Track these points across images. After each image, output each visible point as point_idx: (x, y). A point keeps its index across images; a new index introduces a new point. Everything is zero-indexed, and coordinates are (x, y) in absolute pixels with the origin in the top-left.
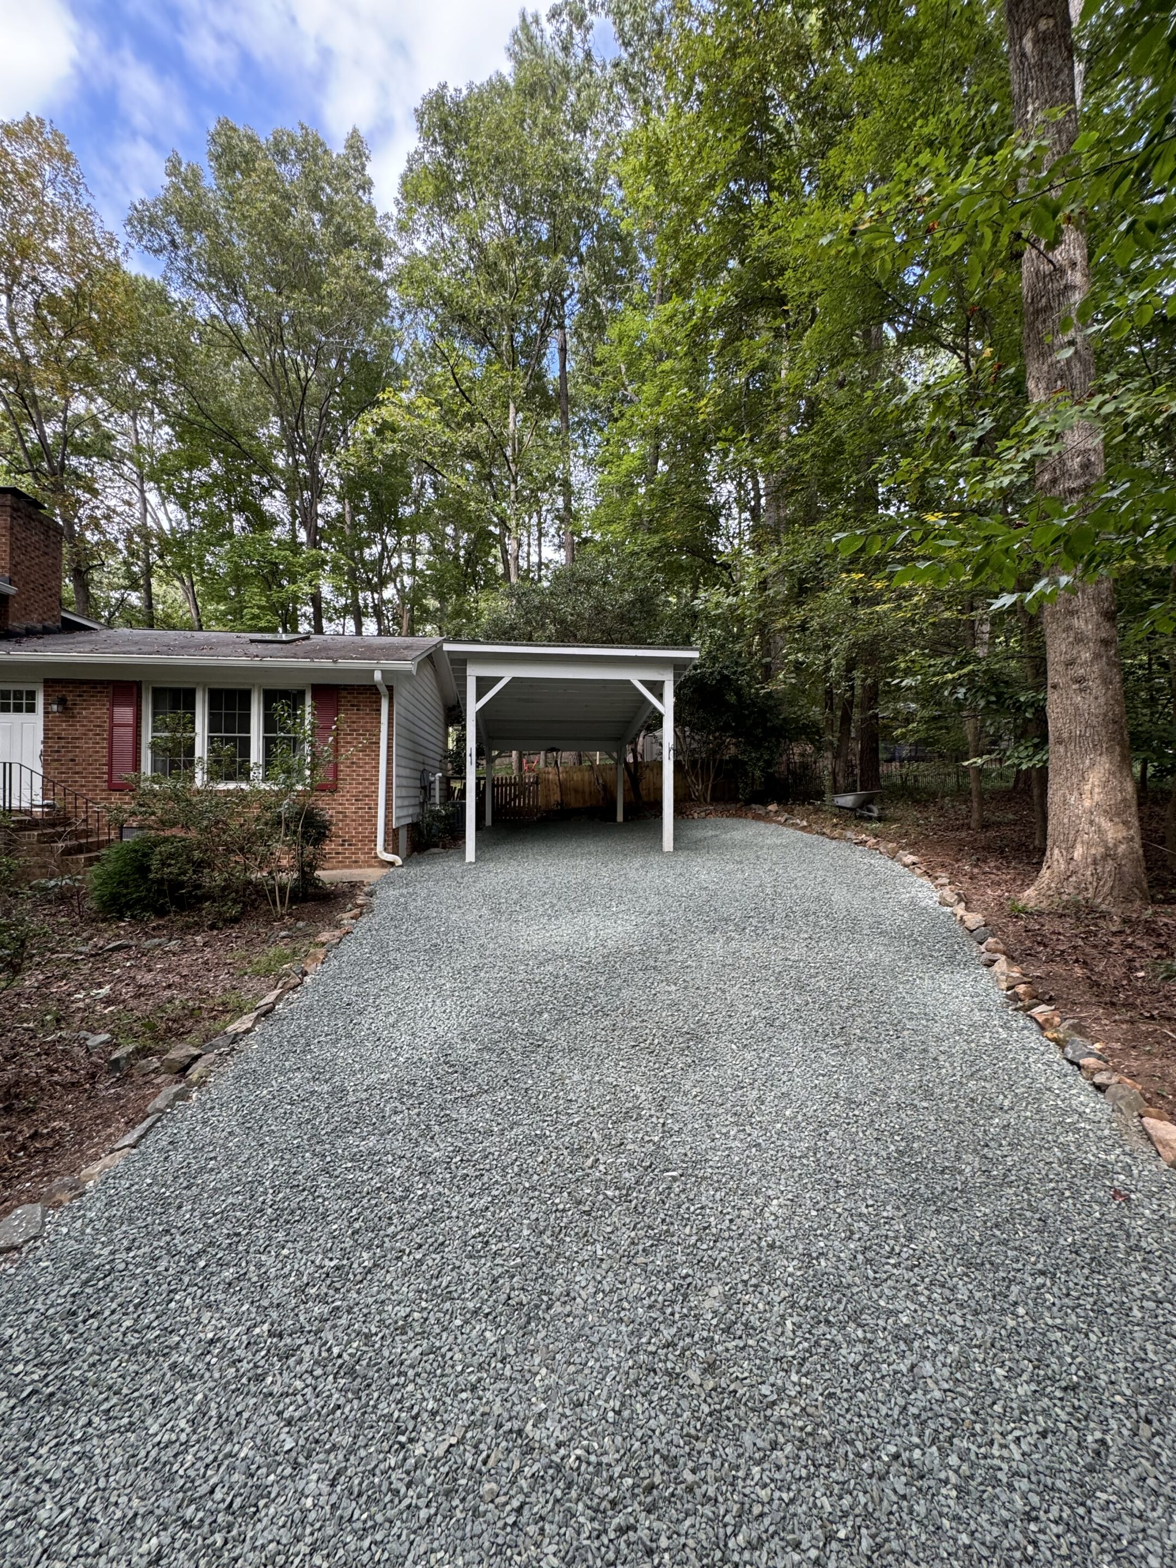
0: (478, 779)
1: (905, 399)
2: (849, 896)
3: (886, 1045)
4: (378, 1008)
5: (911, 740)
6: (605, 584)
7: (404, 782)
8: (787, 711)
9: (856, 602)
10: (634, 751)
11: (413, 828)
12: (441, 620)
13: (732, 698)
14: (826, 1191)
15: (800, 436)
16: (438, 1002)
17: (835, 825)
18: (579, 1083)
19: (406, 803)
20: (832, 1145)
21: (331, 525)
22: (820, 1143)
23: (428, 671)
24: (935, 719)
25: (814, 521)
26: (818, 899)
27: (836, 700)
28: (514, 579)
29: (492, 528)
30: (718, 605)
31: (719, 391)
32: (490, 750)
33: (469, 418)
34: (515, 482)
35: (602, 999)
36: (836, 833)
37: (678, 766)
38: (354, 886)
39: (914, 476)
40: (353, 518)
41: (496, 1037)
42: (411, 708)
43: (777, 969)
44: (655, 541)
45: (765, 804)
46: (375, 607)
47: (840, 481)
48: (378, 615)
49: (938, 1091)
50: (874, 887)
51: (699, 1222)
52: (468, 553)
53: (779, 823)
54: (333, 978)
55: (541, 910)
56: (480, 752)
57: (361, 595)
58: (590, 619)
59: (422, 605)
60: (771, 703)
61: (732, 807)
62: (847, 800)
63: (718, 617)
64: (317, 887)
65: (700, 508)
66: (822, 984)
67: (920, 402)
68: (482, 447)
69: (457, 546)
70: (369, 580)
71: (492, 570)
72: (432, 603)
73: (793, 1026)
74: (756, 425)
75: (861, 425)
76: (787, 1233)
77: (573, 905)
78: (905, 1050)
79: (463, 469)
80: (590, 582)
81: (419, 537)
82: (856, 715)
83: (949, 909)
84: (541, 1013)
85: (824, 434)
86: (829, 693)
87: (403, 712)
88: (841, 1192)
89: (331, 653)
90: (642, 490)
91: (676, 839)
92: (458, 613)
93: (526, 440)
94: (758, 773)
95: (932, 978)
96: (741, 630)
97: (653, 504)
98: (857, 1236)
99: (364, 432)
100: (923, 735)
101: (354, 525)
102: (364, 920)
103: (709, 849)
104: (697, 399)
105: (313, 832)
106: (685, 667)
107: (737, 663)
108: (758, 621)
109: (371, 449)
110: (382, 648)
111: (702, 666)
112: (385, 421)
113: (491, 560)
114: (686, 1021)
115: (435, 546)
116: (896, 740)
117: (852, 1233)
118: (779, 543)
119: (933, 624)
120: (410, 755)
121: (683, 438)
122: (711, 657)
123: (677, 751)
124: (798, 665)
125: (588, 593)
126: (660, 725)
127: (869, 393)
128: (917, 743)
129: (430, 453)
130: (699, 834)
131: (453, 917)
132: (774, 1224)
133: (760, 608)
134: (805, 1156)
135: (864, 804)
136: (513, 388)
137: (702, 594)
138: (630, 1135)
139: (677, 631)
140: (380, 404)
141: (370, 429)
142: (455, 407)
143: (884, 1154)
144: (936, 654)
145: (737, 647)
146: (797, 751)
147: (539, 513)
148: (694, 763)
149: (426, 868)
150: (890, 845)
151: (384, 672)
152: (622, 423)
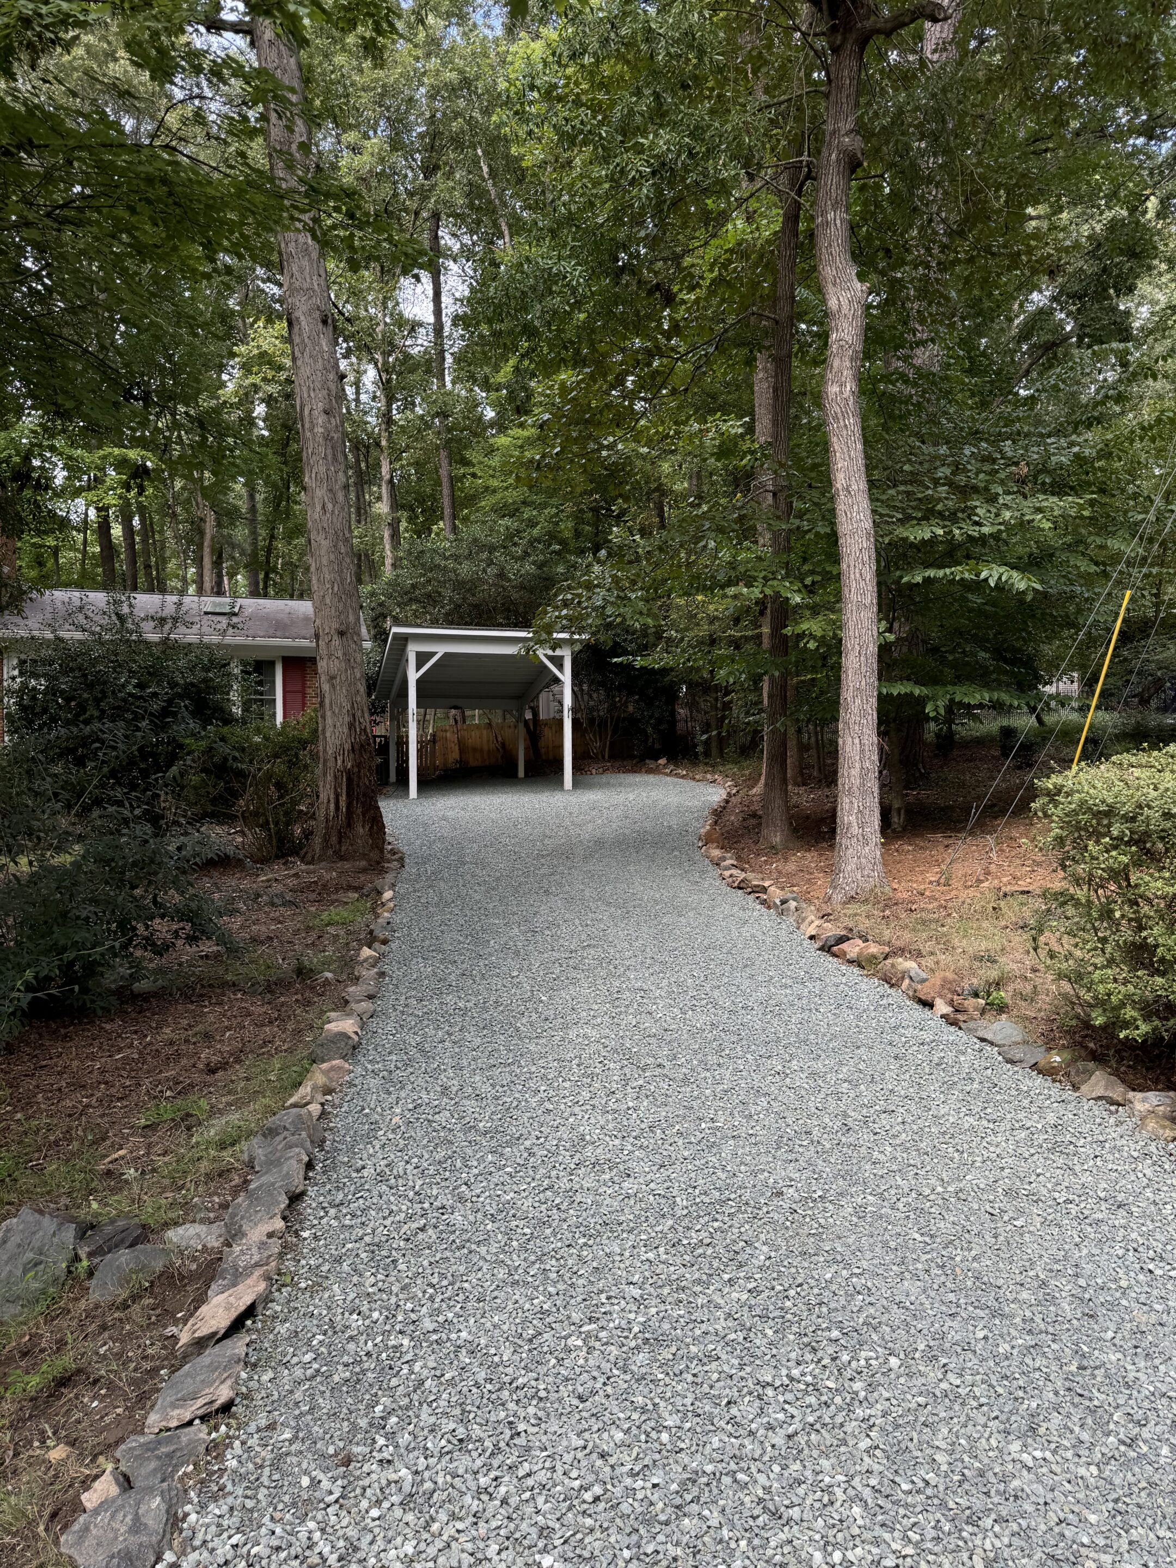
10: (533, 709)
37: (576, 724)
45: (656, 758)
53: (664, 774)
61: (628, 764)
94: (650, 730)
123: (574, 710)
126: (559, 689)
148: (591, 721)
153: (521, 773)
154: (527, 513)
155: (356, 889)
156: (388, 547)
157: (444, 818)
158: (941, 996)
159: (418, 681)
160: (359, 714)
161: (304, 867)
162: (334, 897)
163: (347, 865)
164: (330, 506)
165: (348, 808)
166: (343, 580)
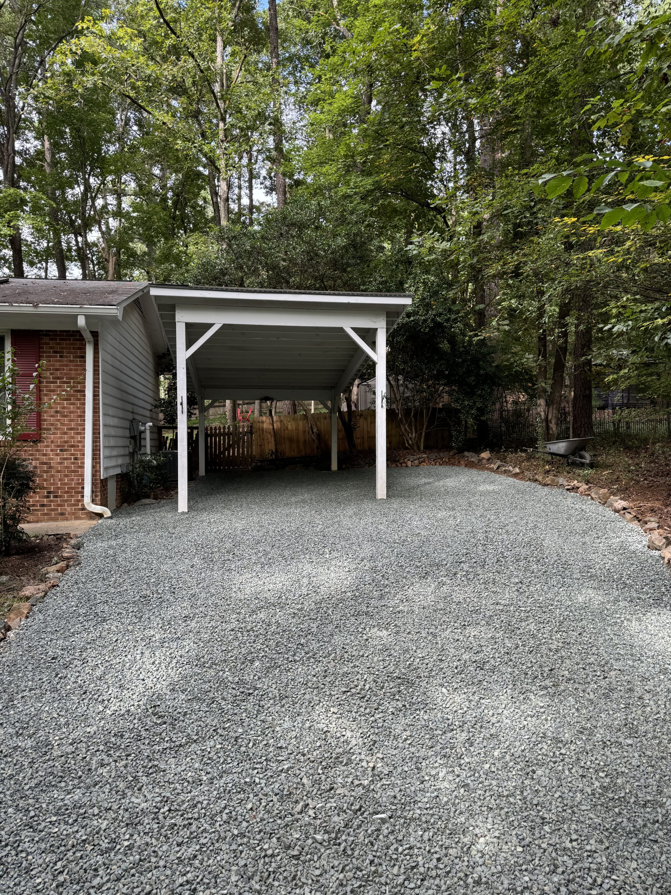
0: (191, 429)
1: (618, 38)
2: (560, 541)
3: (593, 686)
4: (85, 662)
5: (623, 387)
6: (317, 228)
7: (112, 432)
8: (499, 359)
9: (569, 247)
10: (348, 400)
11: (122, 478)
12: (149, 264)
13: (445, 346)
14: (533, 828)
15: (514, 76)
16: (147, 653)
17: (547, 472)
18: (289, 730)
19: (115, 453)
20: (539, 783)
21: (30, 163)
22: (527, 782)
23: (135, 319)
24: (647, 365)
25: (528, 164)
26: (529, 544)
27: (550, 347)
28: (224, 222)
29: (201, 169)
30: (431, 250)
31: (433, 28)
32: (203, 399)
33: (176, 51)
34: (224, 120)
35: (314, 645)
36: (548, 480)
37: (390, 414)
38: (60, 538)
39: (626, 118)
40: (53, 155)
41: (206, 686)
42: (118, 355)
43: (488, 614)
44: (368, 183)
45: (478, 451)
46: (79, 250)
47: (554, 123)
48: (83, 260)
49: (642, 729)
50: (585, 532)
51: (408, 862)
52: (176, 195)
53: (492, 470)
54: (38, 632)
55: (254, 558)
56: (191, 401)
57: (64, 238)
58: (303, 265)
59: (128, 249)
60: (484, 350)
61: (445, 455)
62: (560, 447)
63: (432, 263)
64: (20, 540)
65: (414, 150)
66: (532, 627)
67: (632, 42)
68: (189, 82)
69: (164, 187)
70: (72, 222)
71: (202, 212)
72: (140, 247)
73: (503, 669)
74: (471, 65)
75: (576, 66)
76: (493, 870)
77: (286, 553)
78: (611, 690)
79: (169, 105)
80: (301, 226)
81: (124, 177)
82: (569, 363)
83: (657, 553)
84: (252, 662)
85: (539, 74)
86: (542, 339)
87: (109, 358)
88: (547, 828)
89: (31, 298)
90: (355, 131)
91: (389, 487)
92: (167, 257)
93: (234, 75)
94: (471, 421)
95: (639, 620)
96: (455, 276)
97: (366, 146)
98: (560, 870)
99: (63, 64)
100: (633, 381)
101: (55, 163)
102: (70, 572)
103: (422, 495)
104: (409, 36)
105: (16, 483)
106: (398, 314)
107: (450, 311)
108: (472, 266)
109: (70, 82)
110: (86, 292)
111: (415, 313)
112: (84, 53)
113: (201, 202)
114: (397, 665)
115: (140, 186)
116: (608, 386)
117: (556, 867)
118: (494, 187)
119: (645, 270)
120: (118, 404)
121: (396, 77)
122: (424, 304)
123: (390, 400)
124: (512, 312)
125: (299, 236)
126: (373, 375)
127: (582, 32)
128: (629, 389)
129: (133, 88)
130: (412, 481)
131: (164, 567)
132: (481, 861)
133: (474, 253)
134: (512, 795)
135: (577, 450)
136: (220, 20)
137: (415, 239)
138: (340, 780)
139: (391, 277)
140: (79, 33)
141: (69, 61)
142: (159, 39)
143: (589, 790)
144: (648, 300)
145: (451, 294)
146: (510, 399)
147: (249, 153)
148: (407, 412)
149: (136, 518)
150: (602, 491)
151: (87, 317)
152: (334, 60)
153: (334, 466)
159: (190, 361)
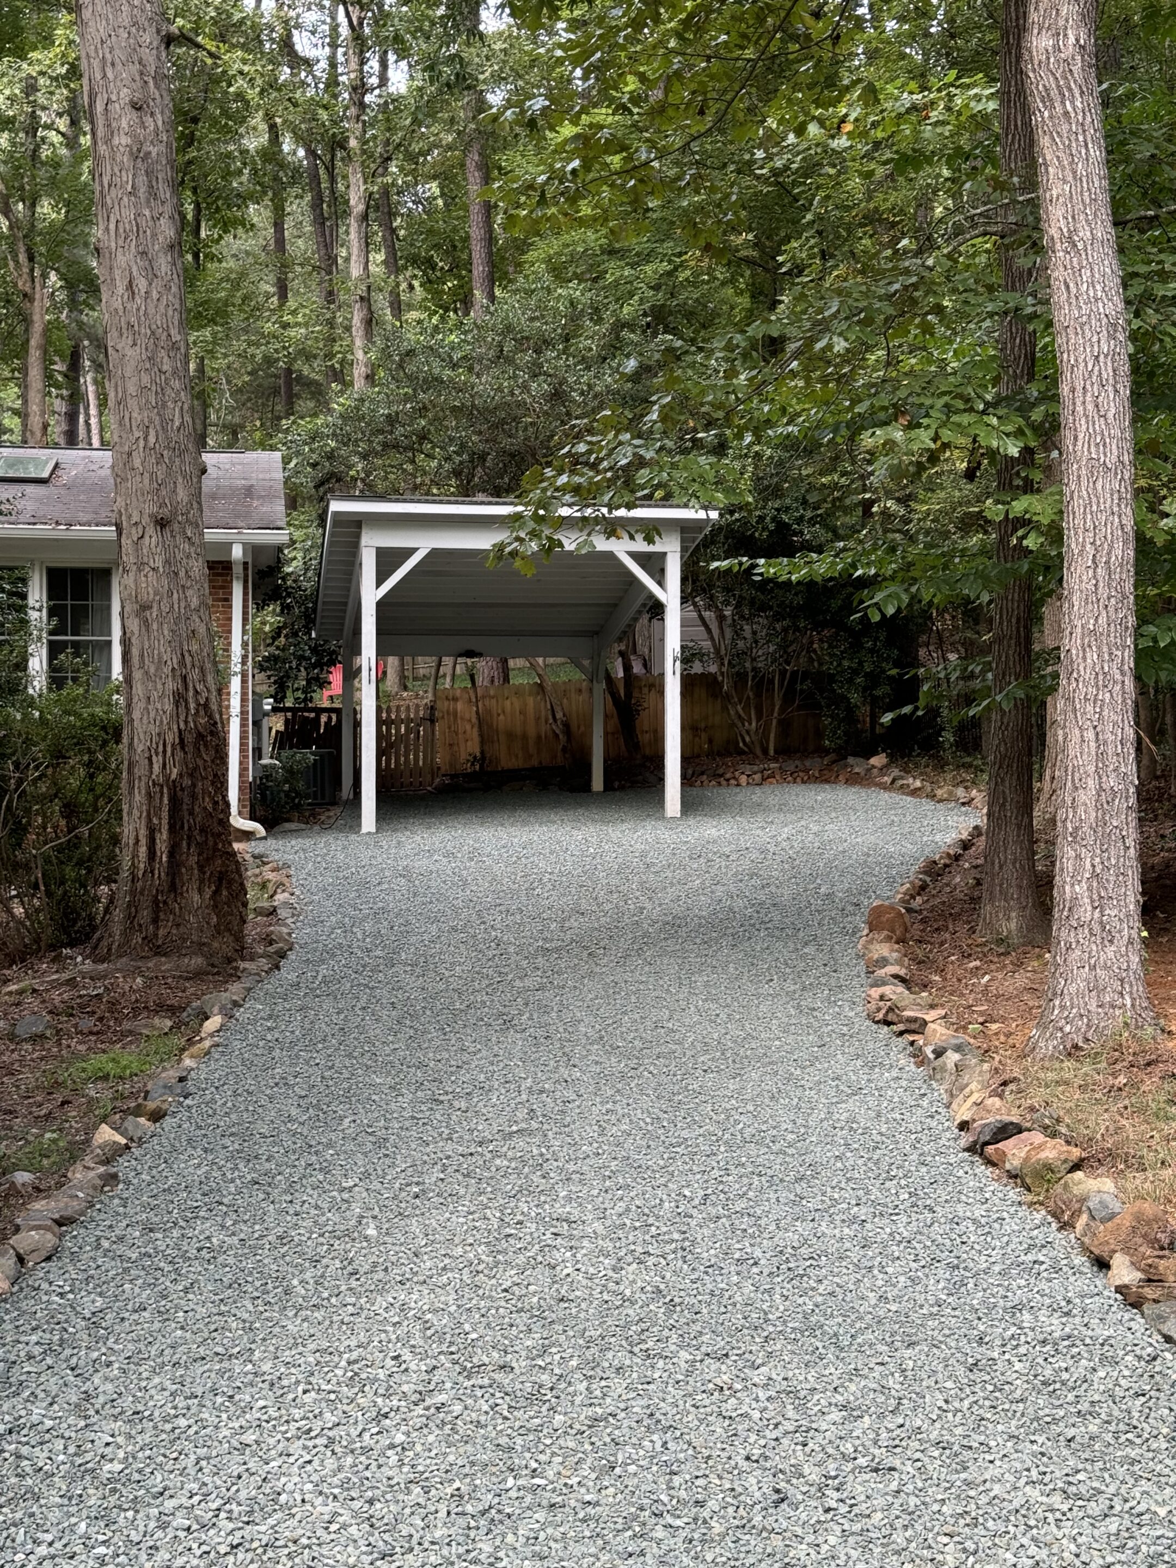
10: (625, 656)
61: (814, 764)
148: (740, 680)
151: (245, 547)
153: (598, 783)
154: (615, 271)
155: (173, 1011)
156: (359, 342)
157: (406, 874)
158: (1126, 1250)
159: (380, 605)
160: (194, 675)
161: (88, 966)
162: (127, 1025)
163: (166, 965)
164: (142, 284)
165: (171, 855)
166: (165, 423)
